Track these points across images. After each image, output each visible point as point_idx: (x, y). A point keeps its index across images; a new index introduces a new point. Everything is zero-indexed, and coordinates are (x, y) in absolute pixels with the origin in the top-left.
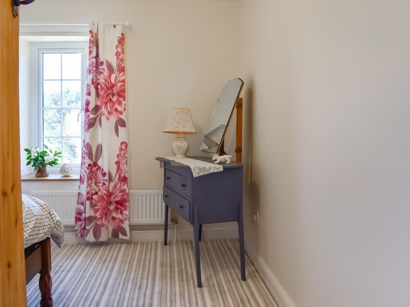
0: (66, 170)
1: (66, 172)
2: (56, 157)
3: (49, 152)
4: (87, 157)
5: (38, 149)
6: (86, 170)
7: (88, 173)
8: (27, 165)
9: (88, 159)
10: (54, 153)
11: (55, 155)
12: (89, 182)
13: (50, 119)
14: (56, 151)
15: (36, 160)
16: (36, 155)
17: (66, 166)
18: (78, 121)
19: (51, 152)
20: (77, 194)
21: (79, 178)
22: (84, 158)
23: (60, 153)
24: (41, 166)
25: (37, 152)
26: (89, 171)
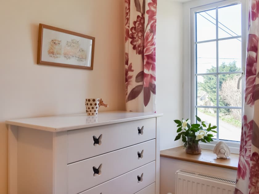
0: (222, 151)
1: (221, 153)
2: (210, 133)
3: (201, 125)
4: (251, 141)
5: (189, 122)
6: (249, 160)
7: (251, 165)
8: (175, 140)
9: (252, 146)
10: (207, 127)
11: (209, 129)
12: (254, 180)
13: (212, 86)
14: (210, 125)
15: (187, 133)
16: (187, 129)
17: (221, 145)
18: (238, 88)
19: (205, 126)
20: (234, 190)
21: (237, 166)
22: (246, 142)
23: (214, 127)
24: (191, 143)
25: (188, 125)
26: (254, 163)
